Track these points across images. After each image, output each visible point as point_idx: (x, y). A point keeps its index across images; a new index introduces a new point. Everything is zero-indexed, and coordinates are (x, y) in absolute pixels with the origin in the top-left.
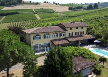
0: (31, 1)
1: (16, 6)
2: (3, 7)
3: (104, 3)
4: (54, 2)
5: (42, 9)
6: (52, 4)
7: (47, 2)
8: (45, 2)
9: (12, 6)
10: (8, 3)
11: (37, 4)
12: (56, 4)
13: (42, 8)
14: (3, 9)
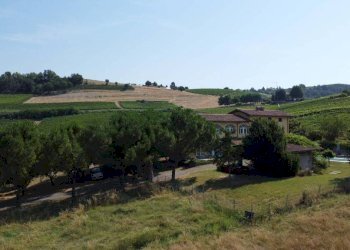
0: (107, 81)
1: (64, 93)
2: (25, 96)
3: (319, 87)
4: (173, 83)
5: (143, 102)
6: (169, 88)
7: (155, 84)
8: (148, 84)
9: (54, 94)
10: (40, 86)
11: (126, 87)
12: (181, 89)
13: (141, 99)
14: (29, 102)
